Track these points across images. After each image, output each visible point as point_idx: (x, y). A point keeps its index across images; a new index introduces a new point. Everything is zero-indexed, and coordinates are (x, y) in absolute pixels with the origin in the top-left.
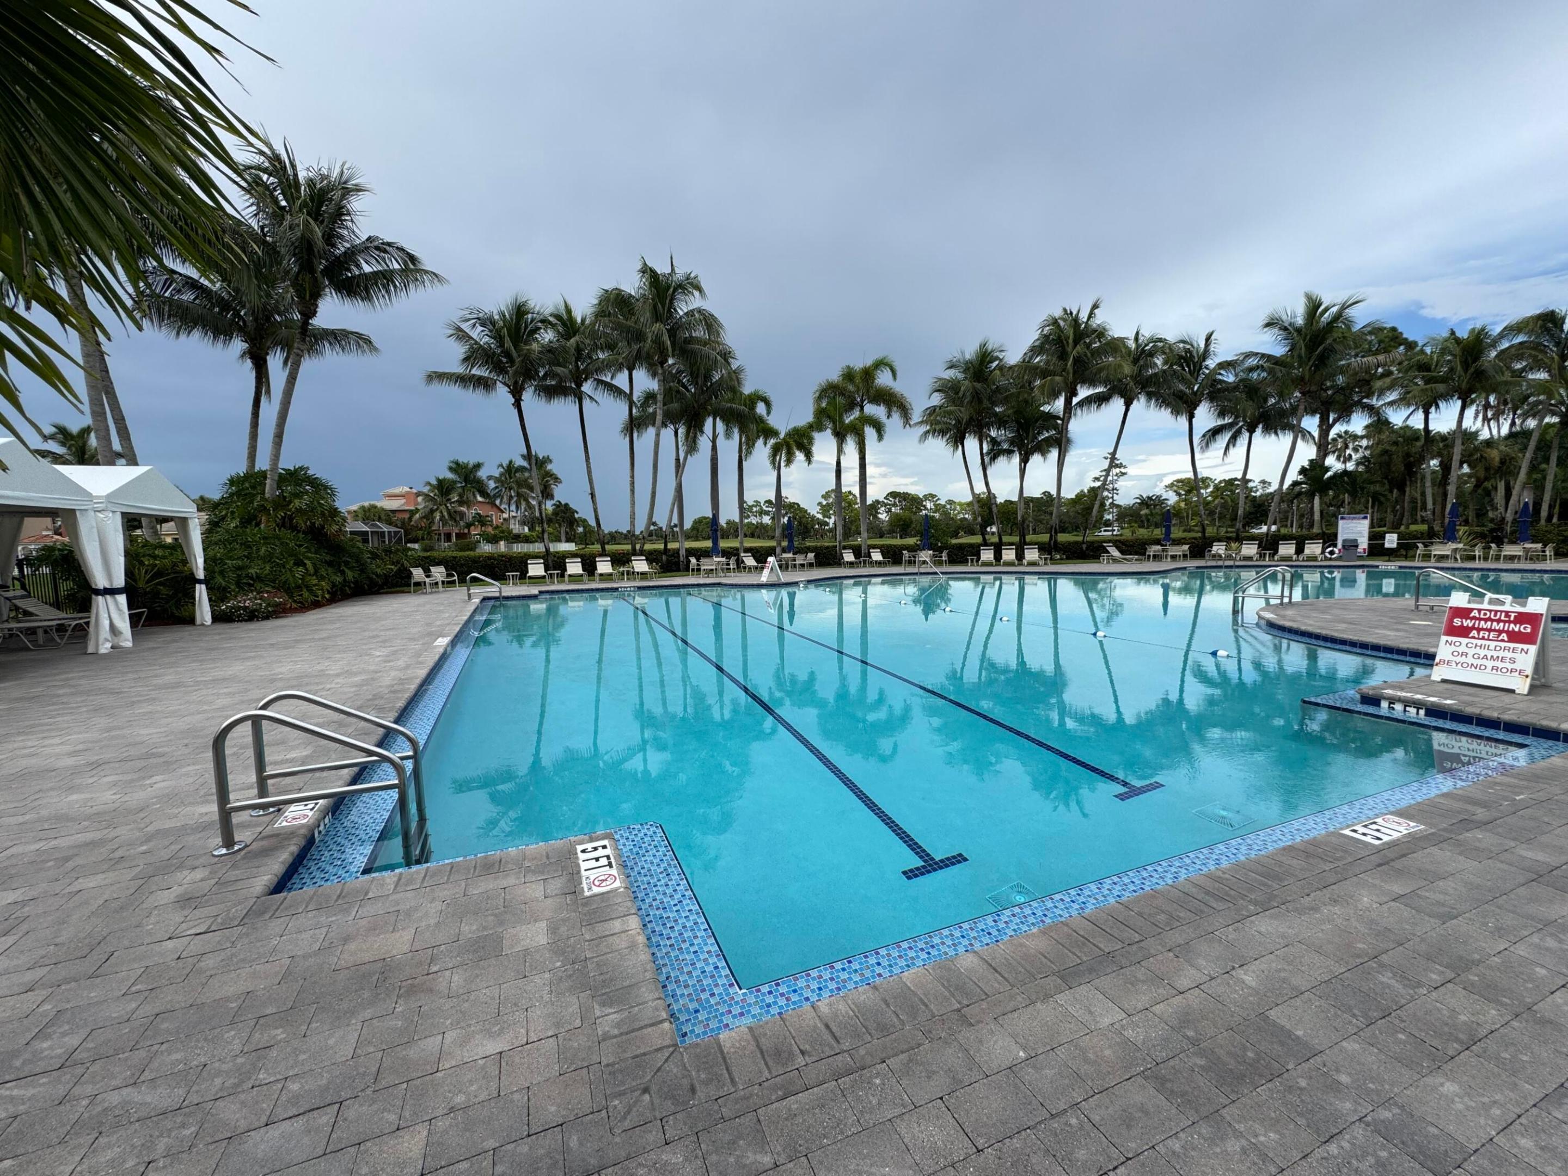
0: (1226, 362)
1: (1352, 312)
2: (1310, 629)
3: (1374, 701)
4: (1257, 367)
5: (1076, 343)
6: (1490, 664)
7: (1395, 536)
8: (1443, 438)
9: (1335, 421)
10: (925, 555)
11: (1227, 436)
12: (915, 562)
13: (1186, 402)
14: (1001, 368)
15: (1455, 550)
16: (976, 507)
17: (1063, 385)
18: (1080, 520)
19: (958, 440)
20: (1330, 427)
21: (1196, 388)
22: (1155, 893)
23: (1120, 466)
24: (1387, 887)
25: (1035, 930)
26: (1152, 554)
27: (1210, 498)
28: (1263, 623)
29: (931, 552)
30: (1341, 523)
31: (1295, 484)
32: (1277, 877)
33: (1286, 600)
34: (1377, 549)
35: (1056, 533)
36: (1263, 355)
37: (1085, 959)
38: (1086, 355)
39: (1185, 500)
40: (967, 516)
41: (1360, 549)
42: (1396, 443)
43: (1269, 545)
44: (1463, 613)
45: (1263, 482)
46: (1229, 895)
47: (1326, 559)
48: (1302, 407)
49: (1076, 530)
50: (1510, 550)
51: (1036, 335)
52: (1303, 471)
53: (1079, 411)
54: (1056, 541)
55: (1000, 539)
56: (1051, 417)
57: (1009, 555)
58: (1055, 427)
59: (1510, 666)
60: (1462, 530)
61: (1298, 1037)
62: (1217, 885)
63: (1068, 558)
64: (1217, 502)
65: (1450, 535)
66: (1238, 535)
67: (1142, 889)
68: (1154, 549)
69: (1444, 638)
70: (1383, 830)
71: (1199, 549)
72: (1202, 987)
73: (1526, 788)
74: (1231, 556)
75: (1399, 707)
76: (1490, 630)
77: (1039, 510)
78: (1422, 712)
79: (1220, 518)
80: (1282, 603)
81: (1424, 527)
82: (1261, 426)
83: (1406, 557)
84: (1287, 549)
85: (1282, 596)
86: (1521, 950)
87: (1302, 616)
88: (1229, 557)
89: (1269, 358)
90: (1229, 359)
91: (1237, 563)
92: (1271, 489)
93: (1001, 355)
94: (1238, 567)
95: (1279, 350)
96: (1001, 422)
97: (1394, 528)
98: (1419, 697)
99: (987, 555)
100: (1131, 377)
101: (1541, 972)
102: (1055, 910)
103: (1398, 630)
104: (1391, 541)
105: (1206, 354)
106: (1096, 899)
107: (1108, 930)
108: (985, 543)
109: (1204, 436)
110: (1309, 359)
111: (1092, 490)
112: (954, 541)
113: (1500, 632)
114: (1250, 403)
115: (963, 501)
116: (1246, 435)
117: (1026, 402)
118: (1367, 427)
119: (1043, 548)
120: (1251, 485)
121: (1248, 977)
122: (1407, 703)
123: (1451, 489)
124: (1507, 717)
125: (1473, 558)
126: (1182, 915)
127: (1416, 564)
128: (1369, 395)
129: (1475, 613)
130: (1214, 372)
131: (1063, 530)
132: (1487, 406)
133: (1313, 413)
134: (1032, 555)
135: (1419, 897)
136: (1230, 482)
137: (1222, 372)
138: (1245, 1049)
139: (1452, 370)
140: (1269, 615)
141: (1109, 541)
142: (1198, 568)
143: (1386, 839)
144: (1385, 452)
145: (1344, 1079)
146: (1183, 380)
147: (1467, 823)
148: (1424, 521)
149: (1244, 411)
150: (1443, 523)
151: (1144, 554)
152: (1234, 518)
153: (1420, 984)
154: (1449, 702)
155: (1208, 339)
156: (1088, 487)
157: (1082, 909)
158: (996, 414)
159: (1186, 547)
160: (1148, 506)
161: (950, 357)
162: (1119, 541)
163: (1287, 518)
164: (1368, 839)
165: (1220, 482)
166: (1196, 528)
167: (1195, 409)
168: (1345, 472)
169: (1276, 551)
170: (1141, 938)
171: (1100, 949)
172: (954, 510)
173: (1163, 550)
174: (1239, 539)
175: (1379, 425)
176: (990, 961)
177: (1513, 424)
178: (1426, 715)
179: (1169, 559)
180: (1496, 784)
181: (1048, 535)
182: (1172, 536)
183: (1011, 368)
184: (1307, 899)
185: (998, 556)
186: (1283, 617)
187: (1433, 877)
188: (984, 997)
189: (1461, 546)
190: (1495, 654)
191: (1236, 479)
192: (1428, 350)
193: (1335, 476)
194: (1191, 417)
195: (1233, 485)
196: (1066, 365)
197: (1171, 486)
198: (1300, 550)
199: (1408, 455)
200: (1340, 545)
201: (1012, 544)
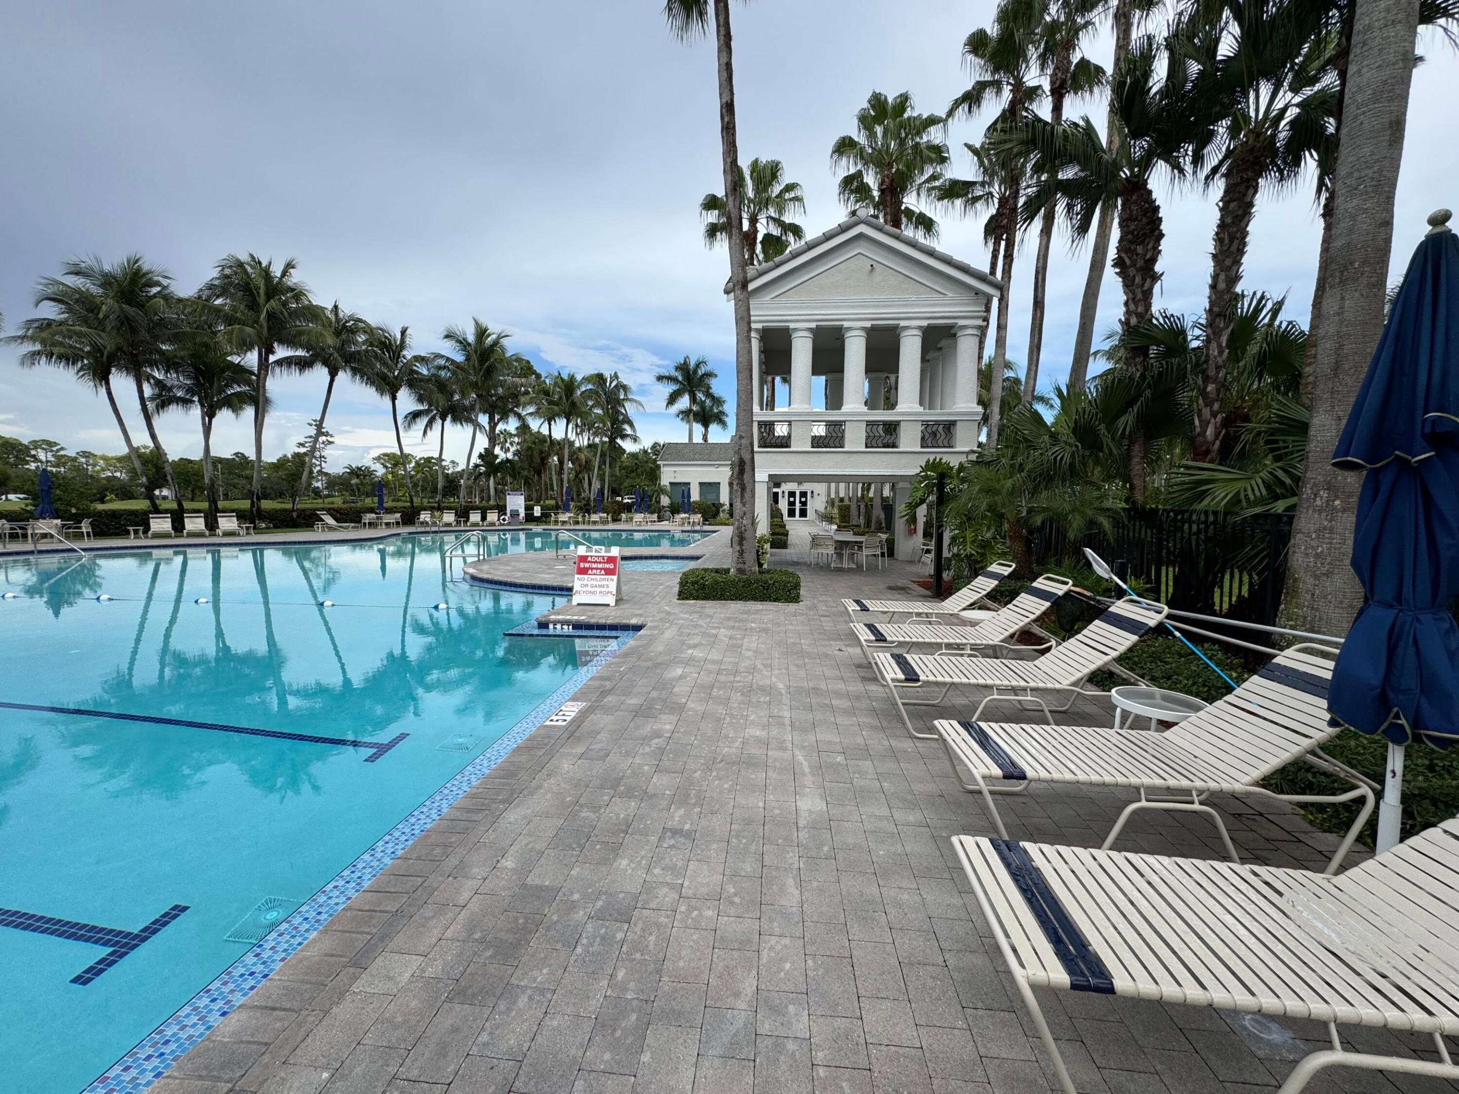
0: (420, 356)
1: (505, 342)
2: (501, 579)
3: (543, 625)
4: (444, 367)
5: (269, 297)
6: (598, 590)
7: (539, 508)
8: (559, 443)
9: (499, 421)
10: (47, 526)
11: (425, 420)
12: (25, 536)
13: (388, 384)
14: (167, 297)
15: (570, 518)
16: (137, 464)
17: (255, 338)
18: (285, 486)
19: (101, 375)
20: (496, 424)
21: (396, 373)
22: (427, 834)
23: (327, 434)
24: (574, 751)
25: (313, 935)
26: (367, 521)
27: (413, 473)
28: (468, 577)
29: (58, 522)
30: (508, 497)
31: (477, 466)
32: (513, 775)
33: (481, 557)
34: (530, 518)
35: (259, 499)
36: (448, 359)
37: (374, 931)
38: (282, 313)
39: (392, 473)
40: (118, 474)
41: (521, 517)
42: (534, 443)
43: (463, 514)
44: (583, 559)
45: (453, 462)
46: (484, 805)
47: (501, 525)
48: (478, 406)
49: (280, 496)
50: (595, 517)
51: (215, 273)
52: (481, 456)
53: (277, 370)
54: (259, 509)
55: (180, 505)
56: (241, 372)
57: (194, 524)
58: (248, 383)
59: (607, 590)
60: (572, 504)
61: (546, 887)
62: (474, 801)
63: (275, 527)
64: (419, 476)
65: (567, 509)
66: (439, 505)
67: (413, 835)
68: (369, 517)
69: (577, 576)
70: (567, 713)
71: (409, 517)
72: (479, 891)
73: (624, 662)
74: (435, 523)
75: (559, 626)
76: (597, 569)
77: (230, 473)
78: (571, 627)
79: (422, 491)
80: (479, 560)
81: (553, 502)
82: (450, 416)
83: (546, 523)
84: (475, 517)
85: (479, 554)
86: (638, 760)
87: (494, 569)
88: (434, 524)
89: (453, 362)
90: (423, 355)
91: (442, 529)
92: (459, 469)
93: (165, 282)
94: (442, 532)
95: (459, 358)
96: (170, 364)
97: (538, 502)
98: (568, 617)
99: (161, 524)
100: (334, 348)
101: (646, 768)
102: (330, 902)
103: (550, 574)
104: (537, 511)
105: (402, 345)
106: (371, 867)
107: (393, 890)
108: (156, 510)
109: (406, 417)
110: (480, 369)
111: (297, 455)
112: (100, 507)
113: (601, 569)
114: (441, 395)
115: (110, 454)
116: (439, 421)
117: (206, 346)
118: (517, 428)
119: (242, 516)
120: (444, 463)
121: (509, 863)
122: (563, 623)
123: (565, 477)
124: (609, 622)
125: (577, 523)
126: (452, 840)
127: (552, 527)
128: (517, 406)
129: (589, 559)
130: (410, 363)
131: (266, 497)
132: (577, 425)
133: (485, 412)
134: (227, 523)
135: (591, 750)
136: (428, 460)
137: (417, 364)
138: (516, 919)
139: (561, 398)
140: (471, 571)
141: (323, 509)
142: (410, 533)
143: (569, 719)
144: (529, 448)
145: (576, 897)
146: (384, 364)
147: (604, 693)
148: (552, 498)
149: (437, 402)
150: (562, 500)
151: (360, 522)
152: (435, 490)
153: (600, 807)
154: (583, 618)
155: (403, 332)
156: (292, 452)
157: (358, 884)
158: (162, 353)
159: (398, 515)
160: (358, 476)
161: (75, 260)
162: (333, 509)
163: (471, 492)
164: (560, 723)
165: (420, 459)
166: (403, 498)
167: (397, 392)
168: (508, 460)
169: (468, 518)
170: (423, 879)
171: (387, 912)
172: (94, 465)
173: (378, 518)
174: (440, 509)
175: (524, 428)
176: (264, 1004)
177: (589, 439)
178: (573, 628)
179: (384, 526)
180: (612, 664)
181: (249, 501)
182: (385, 505)
183: (180, 300)
184: (535, 781)
185: (178, 526)
186: (481, 571)
187: (593, 734)
188: (264, 1049)
189: (572, 515)
190: (600, 583)
191: (432, 458)
192: (547, 381)
193: (502, 462)
194: (394, 399)
195: (430, 462)
196: (259, 318)
197: (378, 459)
198: (484, 518)
199: (541, 452)
200: (508, 514)
201: (199, 511)
